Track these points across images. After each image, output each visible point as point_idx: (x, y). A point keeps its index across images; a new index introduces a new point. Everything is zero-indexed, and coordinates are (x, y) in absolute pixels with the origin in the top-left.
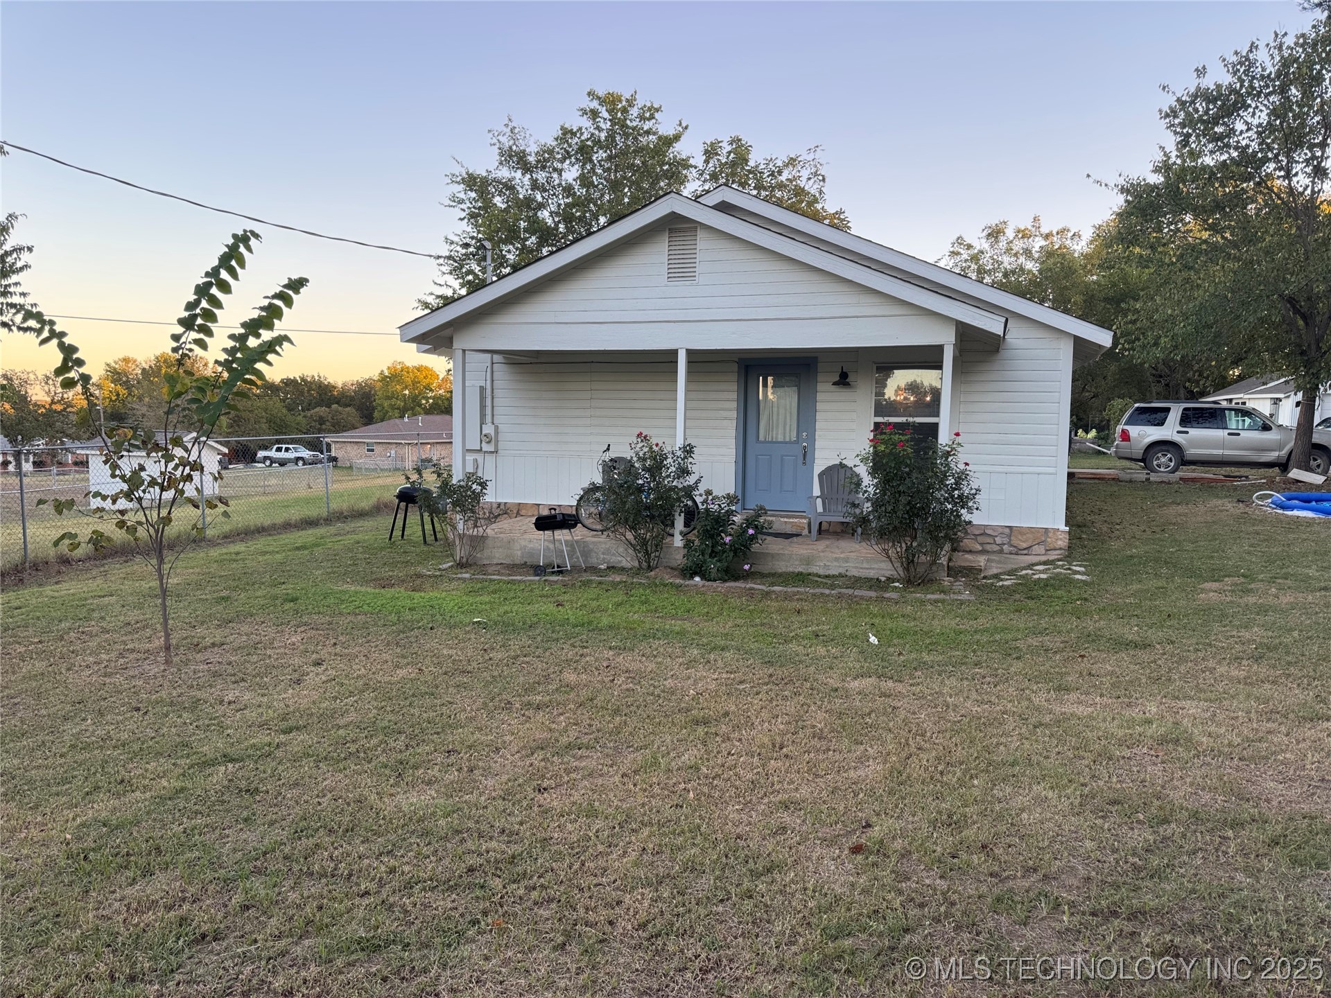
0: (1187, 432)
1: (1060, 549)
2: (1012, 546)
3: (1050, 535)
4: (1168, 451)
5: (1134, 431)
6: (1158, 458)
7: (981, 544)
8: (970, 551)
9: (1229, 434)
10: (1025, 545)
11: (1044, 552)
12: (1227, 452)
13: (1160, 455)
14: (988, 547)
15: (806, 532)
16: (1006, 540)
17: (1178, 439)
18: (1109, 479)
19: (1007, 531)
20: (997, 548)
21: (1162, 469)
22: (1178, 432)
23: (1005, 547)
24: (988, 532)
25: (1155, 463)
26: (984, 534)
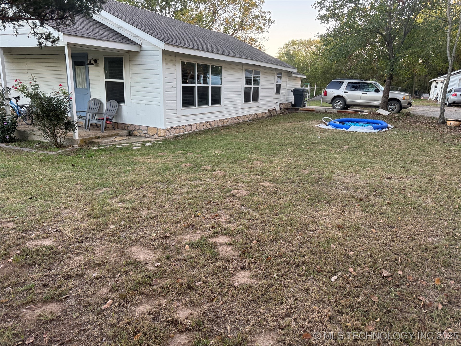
0: (348, 92)
1: (162, 136)
2: (148, 134)
3: (159, 130)
4: (340, 100)
5: (329, 91)
6: (336, 103)
7: (140, 133)
8: (136, 136)
9: (363, 93)
10: (151, 134)
11: (157, 137)
12: (361, 101)
13: (337, 101)
14: (141, 134)
15: (84, 125)
16: (146, 132)
17: (344, 95)
18: (312, 111)
19: (146, 128)
20: (144, 135)
21: (338, 108)
22: (345, 92)
23: (146, 135)
24: (141, 128)
25: (335, 105)
26: (139, 129)
